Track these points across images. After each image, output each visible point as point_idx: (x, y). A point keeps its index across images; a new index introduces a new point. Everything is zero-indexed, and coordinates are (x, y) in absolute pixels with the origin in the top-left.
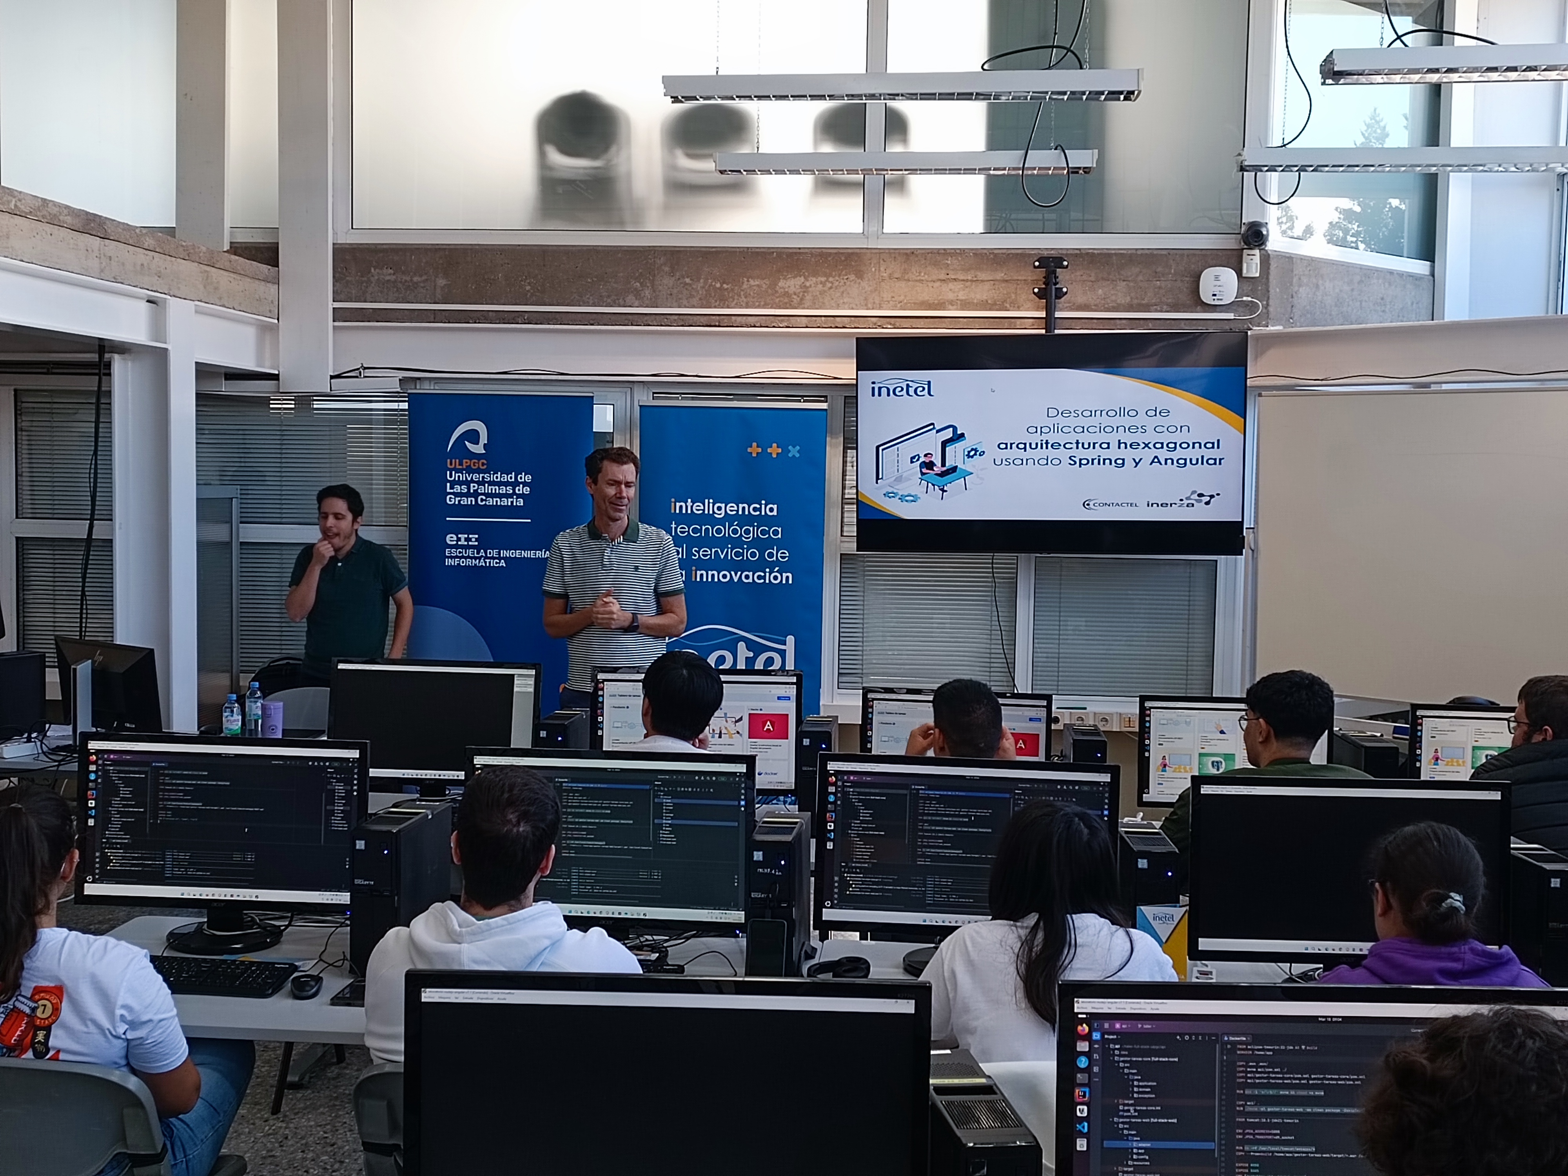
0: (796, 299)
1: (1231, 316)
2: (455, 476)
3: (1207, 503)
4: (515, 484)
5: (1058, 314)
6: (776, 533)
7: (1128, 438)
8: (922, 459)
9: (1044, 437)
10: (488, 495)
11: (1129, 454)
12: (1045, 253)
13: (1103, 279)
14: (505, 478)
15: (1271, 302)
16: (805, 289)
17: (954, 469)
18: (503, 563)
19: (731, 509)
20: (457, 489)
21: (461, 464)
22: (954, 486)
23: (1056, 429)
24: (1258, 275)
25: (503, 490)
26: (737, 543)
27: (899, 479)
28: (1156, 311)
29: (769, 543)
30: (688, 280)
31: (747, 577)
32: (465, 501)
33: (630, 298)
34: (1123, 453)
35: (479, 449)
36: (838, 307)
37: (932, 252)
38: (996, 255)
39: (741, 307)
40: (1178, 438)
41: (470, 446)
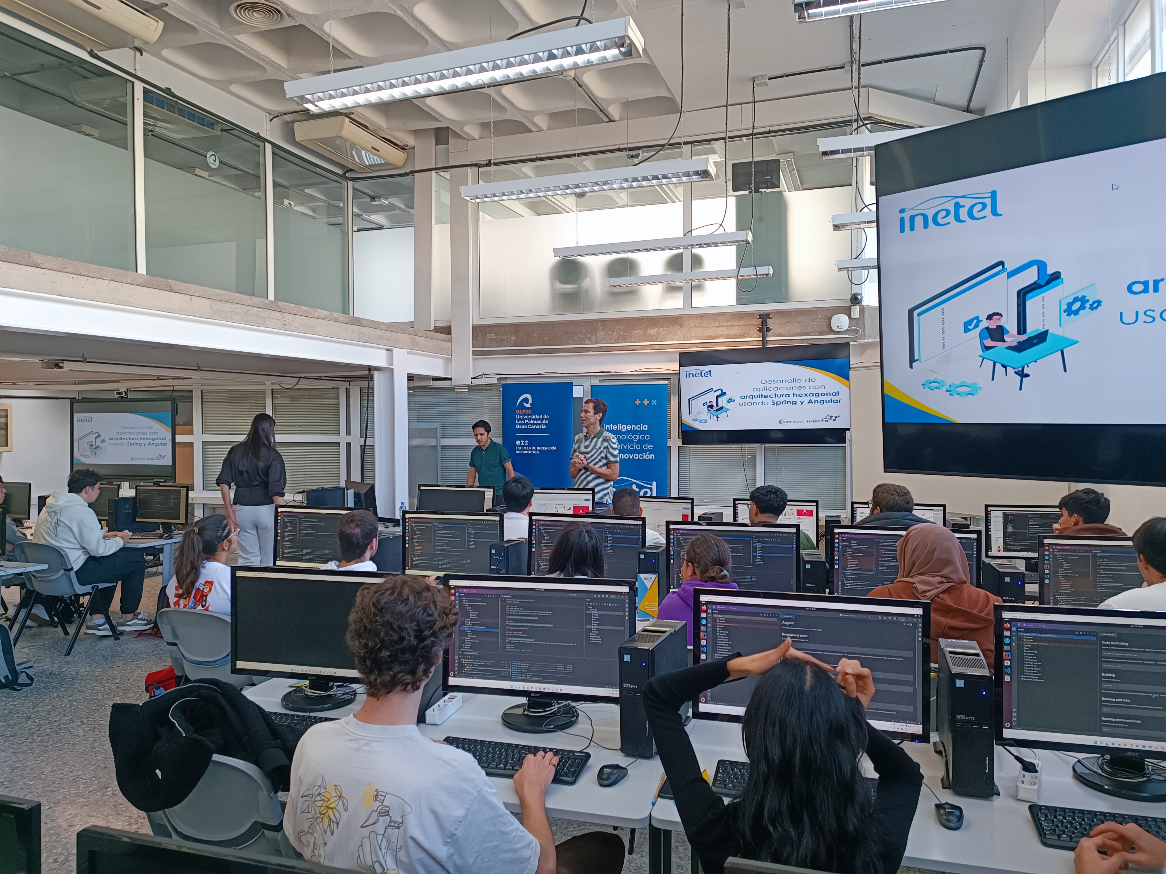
0: (655, 338)
1: (847, 336)
2: (519, 417)
3: (834, 420)
4: (542, 420)
5: (768, 339)
6: (647, 437)
7: (798, 392)
8: (708, 404)
9: (761, 393)
10: (532, 424)
11: (798, 399)
12: (762, 312)
13: (788, 322)
14: (539, 417)
15: (866, 329)
16: (658, 333)
17: (722, 408)
18: (538, 452)
19: (629, 427)
20: (520, 422)
21: (522, 412)
22: (722, 415)
23: (765, 389)
24: (858, 317)
25: (538, 422)
26: (632, 442)
27: (699, 413)
28: (813, 335)
29: (645, 442)
30: (610, 332)
31: (636, 456)
32: (523, 427)
33: (587, 341)
34: (796, 399)
35: (528, 405)
36: (673, 340)
37: (713, 314)
38: (740, 314)
39: (632, 342)
40: (820, 391)
41: (525, 404)
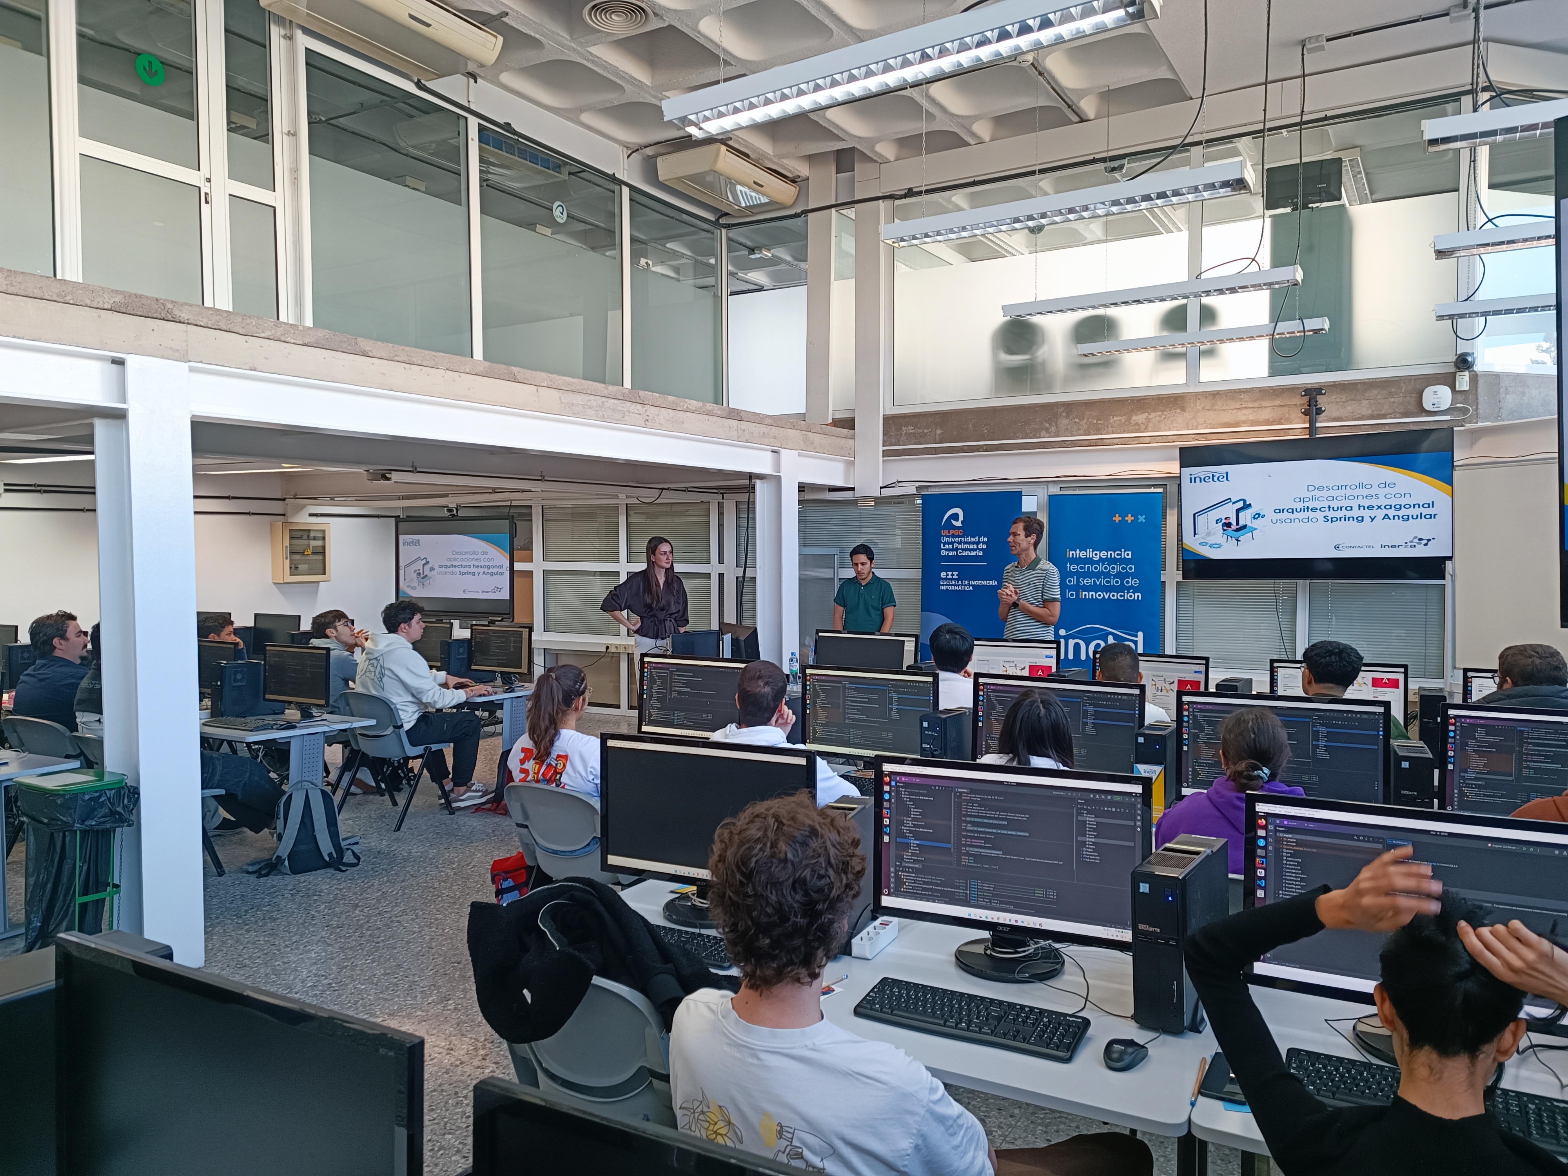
0: (1143, 427)
1: (1448, 418)
2: (946, 539)
3: (1426, 545)
4: (978, 543)
5: (1318, 425)
6: (1130, 568)
7: (1366, 503)
8: (1224, 521)
9: (1306, 505)
10: (963, 550)
11: (1366, 514)
12: (1309, 386)
13: (1352, 400)
14: (973, 540)
15: (1480, 407)
16: (1148, 420)
18: (971, 588)
19: (1103, 554)
20: (947, 547)
21: (949, 532)
22: (1245, 537)
23: (1314, 499)
24: (1468, 389)
25: (972, 547)
26: (1107, 575)
27: (1209, 534)
28: (1391, 418)
29: (1127, 575)
30: (1077, 420)
31: (1113, 596)
32: (951, 553)
33: (1043, 433)
34: (1362, 513)
35: (958, 524)
36: (1169, 430)
37: (1231, 391)
38: (1274, 390)
39: (1109, 433)
40: (1402, 502)
41: (954, 522)
